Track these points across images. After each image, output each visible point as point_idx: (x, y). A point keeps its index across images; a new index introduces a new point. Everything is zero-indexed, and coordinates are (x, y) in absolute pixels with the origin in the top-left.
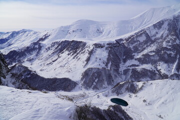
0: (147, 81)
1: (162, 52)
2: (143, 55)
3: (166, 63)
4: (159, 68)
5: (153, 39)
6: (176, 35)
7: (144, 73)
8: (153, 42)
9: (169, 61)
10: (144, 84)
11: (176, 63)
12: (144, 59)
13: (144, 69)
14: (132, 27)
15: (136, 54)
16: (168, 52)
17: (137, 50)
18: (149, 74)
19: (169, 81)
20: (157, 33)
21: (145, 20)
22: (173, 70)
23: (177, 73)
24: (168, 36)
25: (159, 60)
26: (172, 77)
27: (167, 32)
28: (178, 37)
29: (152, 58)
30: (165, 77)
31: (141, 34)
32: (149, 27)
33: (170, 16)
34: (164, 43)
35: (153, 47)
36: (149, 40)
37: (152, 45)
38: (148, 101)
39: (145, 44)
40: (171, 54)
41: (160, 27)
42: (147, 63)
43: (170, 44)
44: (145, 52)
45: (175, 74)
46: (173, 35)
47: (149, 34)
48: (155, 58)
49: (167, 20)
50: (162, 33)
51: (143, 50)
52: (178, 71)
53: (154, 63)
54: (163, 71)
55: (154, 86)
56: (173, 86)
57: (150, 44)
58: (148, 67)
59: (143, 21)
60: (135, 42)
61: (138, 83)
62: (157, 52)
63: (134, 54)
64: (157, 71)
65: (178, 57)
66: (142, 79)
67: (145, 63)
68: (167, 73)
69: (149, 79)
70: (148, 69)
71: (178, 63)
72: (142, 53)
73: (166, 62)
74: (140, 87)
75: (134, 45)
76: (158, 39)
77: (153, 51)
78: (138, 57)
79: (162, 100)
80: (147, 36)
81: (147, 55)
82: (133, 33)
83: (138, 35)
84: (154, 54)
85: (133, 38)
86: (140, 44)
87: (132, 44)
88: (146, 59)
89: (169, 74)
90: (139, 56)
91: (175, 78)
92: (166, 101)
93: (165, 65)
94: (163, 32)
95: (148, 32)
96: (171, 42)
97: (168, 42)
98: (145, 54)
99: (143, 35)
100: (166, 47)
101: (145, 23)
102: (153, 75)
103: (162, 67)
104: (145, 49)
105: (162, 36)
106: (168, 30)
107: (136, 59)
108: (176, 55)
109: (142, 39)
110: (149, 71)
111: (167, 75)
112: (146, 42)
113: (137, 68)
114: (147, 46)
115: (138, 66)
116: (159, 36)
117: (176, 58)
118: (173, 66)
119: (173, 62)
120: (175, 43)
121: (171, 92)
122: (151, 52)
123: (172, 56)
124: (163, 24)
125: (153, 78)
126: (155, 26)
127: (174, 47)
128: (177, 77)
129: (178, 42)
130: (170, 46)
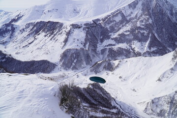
0: (123, 59)
1: (136, 31)
2: (119, 35)
3: (139, 42)
4: (133, 46)
5: (128, 18)
6: (149, 15)
7: (119, 51)
8: (128, 22)
9: (142, 39)
10: (120, 62)
11: (148, 42)
12: (120, 38)
13: (120, 48)
14: (108, 7)
15: (112, 34)
16: (142, 31)
17: (113, 30)
18: (125, 52)
19: (142, 58)
20: (132, 13)
22: (145, 48)
23: (149, 50)
24: (142, 15)
25: (134, 39)
26: (145, 55)
27: (141, 12)
28: (151, 17)
29: (127, 37)
30: (139, 54)
31: (117, 14)
32: (124, 7)
34: (138, 23)
35: (128, 27)
36: (125, 20)
37: (127, 25)
38: (123, 77)
39: (121, 24)
40: (144, 33)
41: (135, 7)
42: (123, 43)
43: (143, 23)
44: (121, 32)
45: (147, 52)
46: (146, 15)
47: (124, 14)
48: (130, 38)
50: (136, 13)
51: (119, 30)
52: (150, 49)
53: (129, 42)
54: (137, 50)
55: (129, 63)
56: (145, 62)
57: (126, 24)
58: (123, 46)
60: (111, 22)
61: (114, 62)
62: (132, 31)
63: (110, 34)
64: (132, 49)
65: (150, 36)
66: (118, 58)
67: (121, 42)
68: (140, 51)
69: (124, 57)
70: (123, 48)
71: (150, 41)
72: (118, 33)
73: (140, 40)
74: (116, 65)
75: (110, 25)
76: (133, 19)
77: (128, 31)
78: (114, 37)
79: (136, 75)
81: (122, 35)
82: (109, 13)
83: (115, 15)
84: (129, 33)
85: (110, 18)
86: (117, 23)
87: (109, 24)
89: (142, 52)
90: (115, 35)
91: (147, 55)
92: (139, 76)
93: (139, 44)
94: (138, 11)
95: (123, 12)
96: (144, 21)
97: (142, 21)
99: (119, 15)
100: (140, 27)
101: (121, 3)
102: (128, 53)
103: (136, 46)
104: (120, 28)
105: (136, 16)
106: (143, 10)
107: (112, 39)
108: (148, 34)
109: (118, 19)
110: (125, 49)
111: (140, 53)
112: (121, 22)
113: (113, 47)
114: (123, 26)
115: (114, 45)
116: (133, 16)
117: (149, 37)
118: (145, 44)
119: (146, 41)
120: (148, 23)
121: (143, 68)
122: (126, 31)
123: (145, 35)
124: (137, 3)
125: (127, 56)
126: (130, 6)
127: (147, 27)
128: (149, 54)
129: (150, 21)
130: (143, 25)
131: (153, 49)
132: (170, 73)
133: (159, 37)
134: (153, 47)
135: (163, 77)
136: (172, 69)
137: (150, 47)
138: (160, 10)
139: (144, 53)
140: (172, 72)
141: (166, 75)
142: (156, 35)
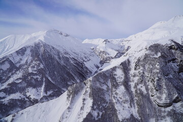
0: (17, 112)
1: (29, 77)
2: (9, 84)
3: (34, 88)
4: (28, 94)
5: (18, 65)
6: (39, 60)
7: (12, 104)
8: (18, 69)
9: (36, 85)
10: (14, 116)
11: (43, 86)
12: (10, 88)
13: (12, 100)
16: (35, 77)
18: (19, 103)
19: (39, 105)
20: (21, 59)
21: (7, 47)
22: (42, 94)
23: (45, 95)
24: (32, 61)
25: (27, 87)
27: (30, 58)
28: (41, 62)
29: (20, 86)
31: (4, 61)
32: (11, 54)
33: (32, 43)
34: (30, 69)
35: (19, 74)
36: (14, 68)
37: (18, 72)
39: (9, 72)
40: (37, 78)
41: (24, 54)
42: (15, 93)
43: (35, 69)
44: (11, 81)
45: (44, 97)
46: (36, 61)
47: (13, 61)
48: (23, 85)
49: (29, 46)
50: (26, 59)
51: (8, 79)
52: (46, 93)
53: (22, 90)
54: (32, 97)
55: (25, 115)
56: (43, 109)
57: (16, 71)
58: (16, 96)
59: (5, 48)
61: (6, 118)
62: (24, 78)
64: (27, 98)
65: (44, 80)
66: (12, 112)
67: (12, 93)
68: (36, 98)
69: (19, 109)
70: (17, 98)
71: (45, 86)
72: (7, 83)
73: (34, 87)
76: (24, 65)
77: (20, 79)
80: (11, 63)
81: (13, 84)
84: (21, 81)
86: (4, 72)
88: (12, 89)
89: (39, 98)
90: (5, 86)
91: (44, 100)
93: (34, 90)
94: (27, 58)
95: (11, 59)
96: (36, 67)
97: (34, 67)
98: (10, 82)
99: (6, 63)
100: (32, 73)
101: (8, 50)
102: (23, 104)
103: (32, 93)
104: (10, 77)
105: (27, 62)
106: (32, 56)
108: (42, 78)
109: (6, 66)
110: (18, 100)
111: (37, 100)
112: (10, 70)
113: (3, 100)
114: (12, 74)
115: (4, 98)
116: (23, 62)
117: (43, 81)
118: (41, 90)
119: (41, 86)
120: (40, 68)
121: (42, 115)
122: (17, 79)
123: (39, 80)
124: (25, 50)
125: (23, 107)
126: (18, 52)
127: (40, 72)
128: (46, 98)
129: (42, 66)
130: (35, 71)
131: (49, 93)
132: (68, 112)
133: (52, 80)
134: (49, 90)
135: (63, 118)
136: (69, 108)
137: (46, 91)
138: (49, 55)
139: (42, 99)
140: (69, 111)
141: (65, 115)
142: (49, 78)
